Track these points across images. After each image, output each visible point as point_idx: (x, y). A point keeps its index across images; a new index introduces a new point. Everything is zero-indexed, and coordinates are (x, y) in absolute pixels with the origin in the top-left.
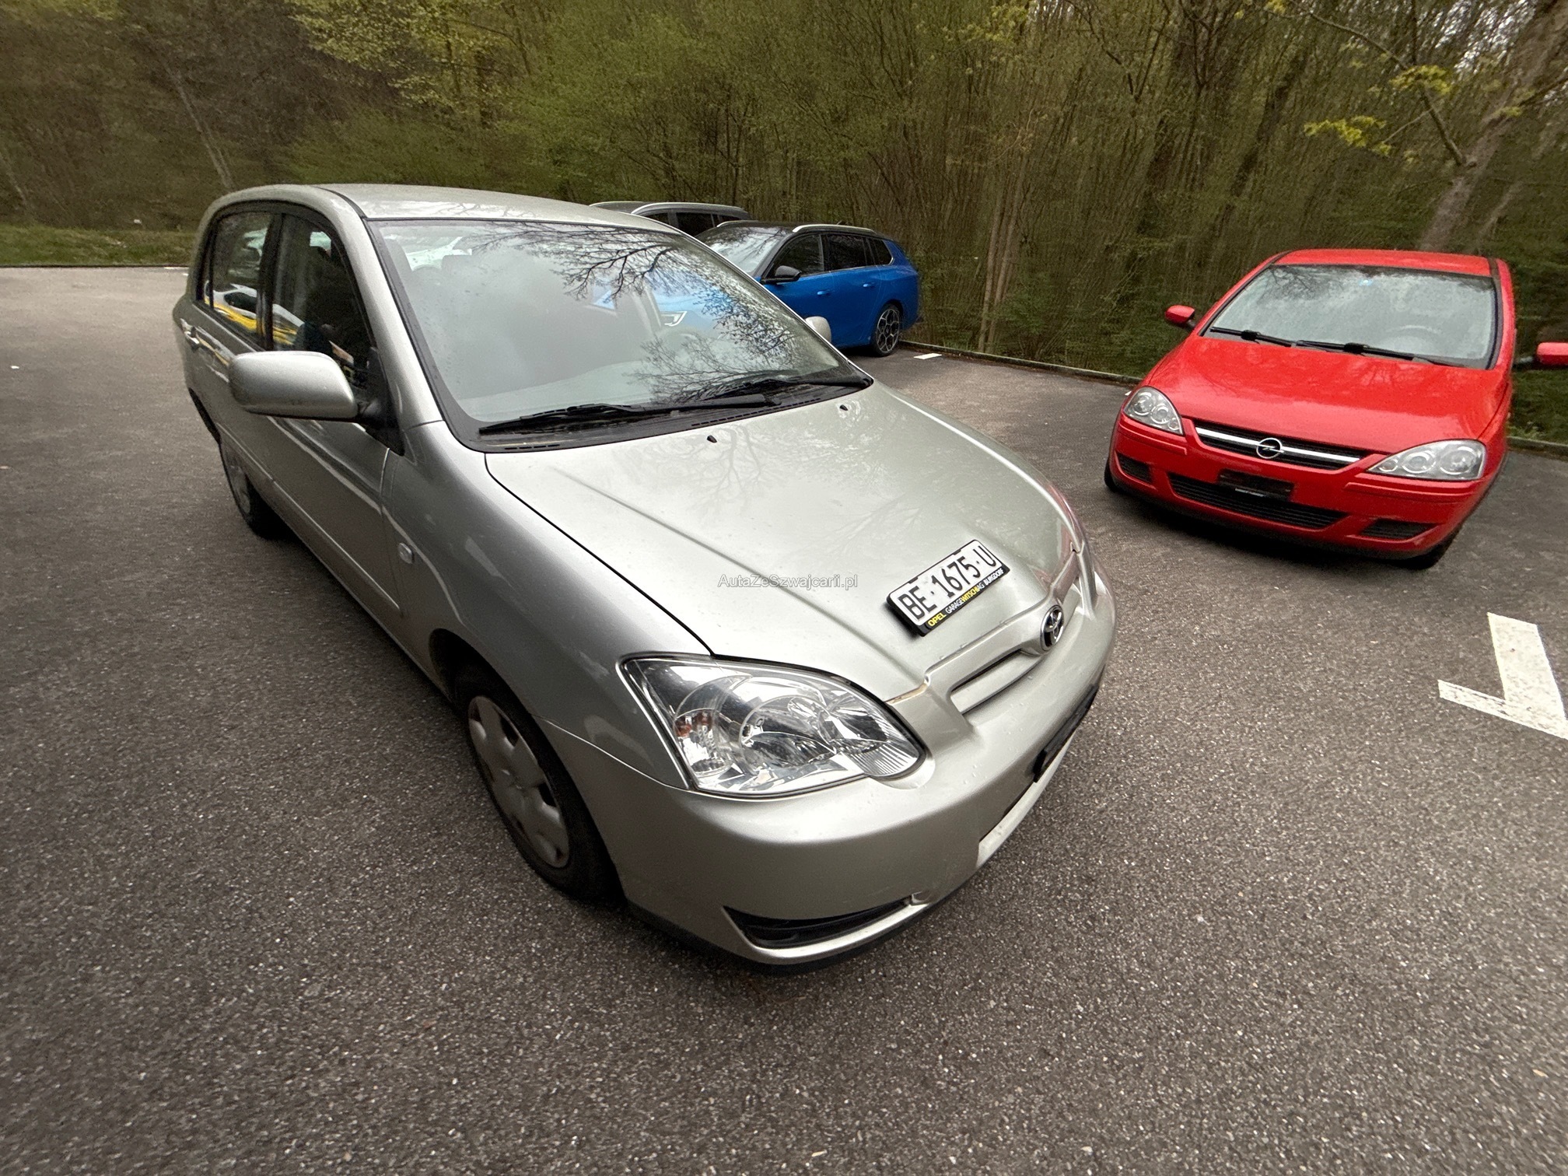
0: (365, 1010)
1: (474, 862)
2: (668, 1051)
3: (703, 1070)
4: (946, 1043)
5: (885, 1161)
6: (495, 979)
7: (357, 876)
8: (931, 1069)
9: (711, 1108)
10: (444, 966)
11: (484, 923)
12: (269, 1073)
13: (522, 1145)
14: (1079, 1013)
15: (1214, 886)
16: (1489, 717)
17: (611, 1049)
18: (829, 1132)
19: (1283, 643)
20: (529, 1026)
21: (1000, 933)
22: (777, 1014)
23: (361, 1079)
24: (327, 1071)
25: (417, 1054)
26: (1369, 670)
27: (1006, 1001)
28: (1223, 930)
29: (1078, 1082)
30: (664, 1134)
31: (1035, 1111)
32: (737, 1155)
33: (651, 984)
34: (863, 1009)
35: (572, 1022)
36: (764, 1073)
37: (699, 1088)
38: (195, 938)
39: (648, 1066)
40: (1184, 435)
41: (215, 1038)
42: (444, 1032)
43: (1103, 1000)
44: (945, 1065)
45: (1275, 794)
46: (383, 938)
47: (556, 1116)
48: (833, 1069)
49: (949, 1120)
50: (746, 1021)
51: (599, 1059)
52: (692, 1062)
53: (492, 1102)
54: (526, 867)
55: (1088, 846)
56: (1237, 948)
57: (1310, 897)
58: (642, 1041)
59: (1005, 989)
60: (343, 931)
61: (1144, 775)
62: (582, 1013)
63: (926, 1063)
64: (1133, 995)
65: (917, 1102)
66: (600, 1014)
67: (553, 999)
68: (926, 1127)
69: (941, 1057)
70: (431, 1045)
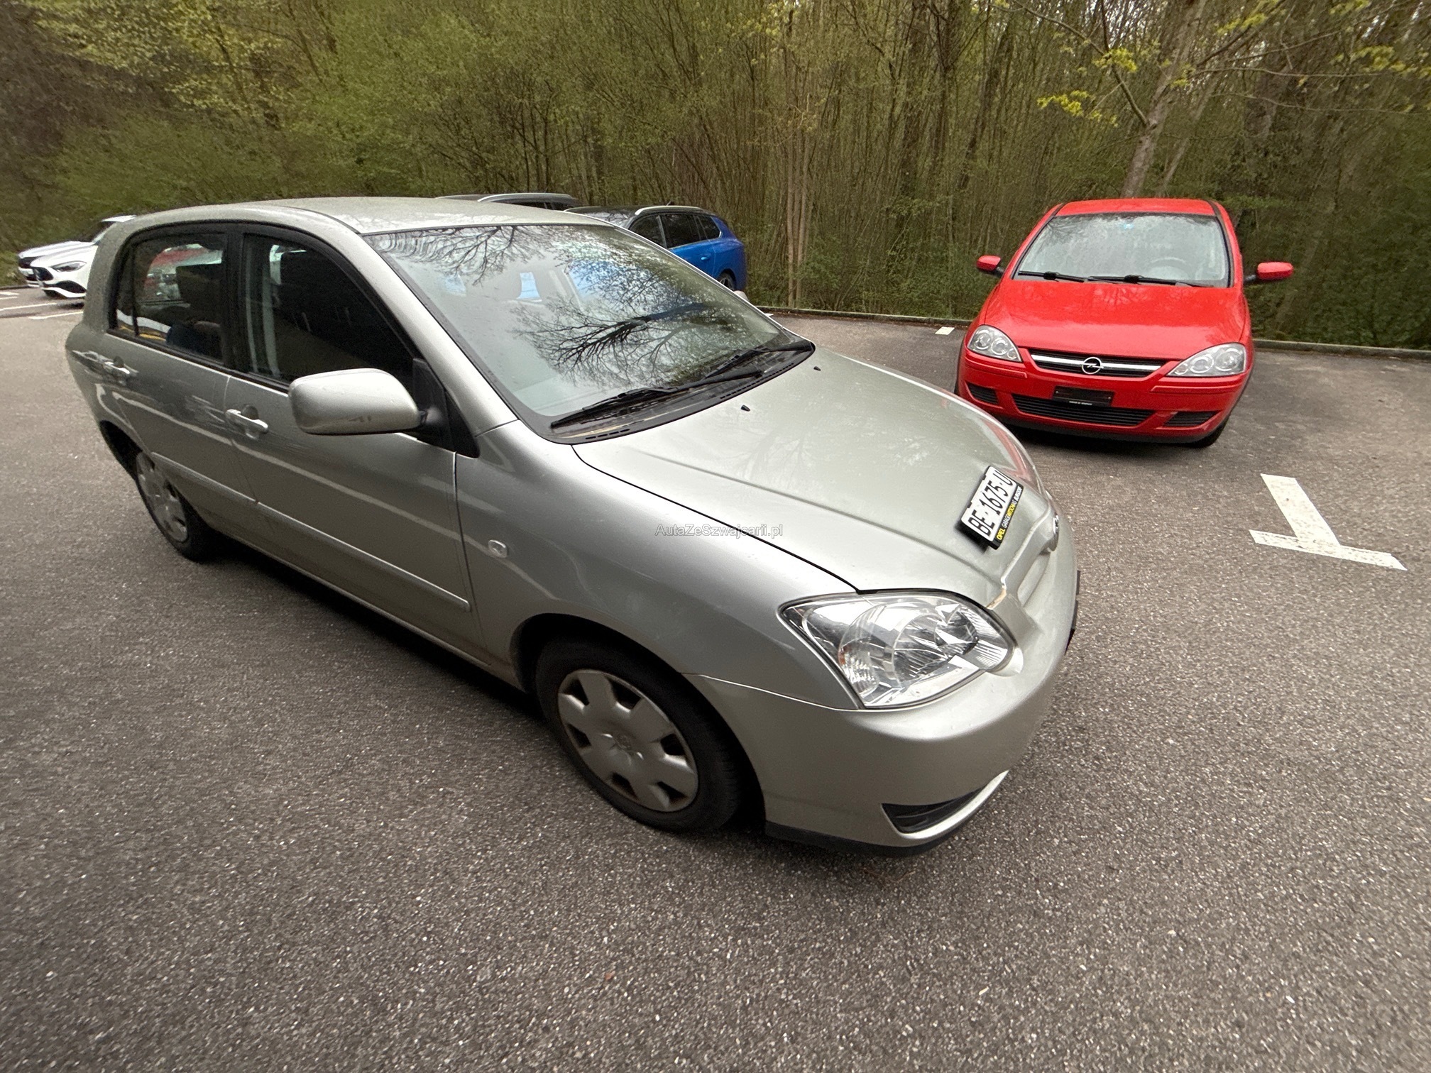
0: (544, 979)
1: (576, 826)
2: (827, 943)
3: (862, 951)
4: (1037, 880)
5: (1036, 983)
6: (648, 922)
7: (472, 863)
8: (1035, 903)
9: (884, 980)
10: (597, 923)
11: (614, 877)
12: (481, 1058)
13: (744, 1054)
14: (1120, 833)
15: (1169, 715)
16: (1292, 552)
17: (779, 954)
18: (984, 972)
19: (1134, 519)
20: (699, 953)
21: (1037, 785)
22: (899, 891)
23: (571, 1040)
24: (536, 1041)
25: (612, 1004)
26: (1201, 530)
27: (1065, 836)
28: (1190, 747)
29: (1143, 884)
30: (857, 1010)
31: (1124, 914)
32: (922, 1011)
33: (786, 893)
34: (963, 869)
35: (735, 940)
36: (912, 940)
37: (866, 966)
38: (338, 957)
39: (816, 960)
40: (1023, 362)
41: (412, 1041)
42: (626, 978)
43: (1132, 818)
44: (1044, 897)
45: (1179, 636)
46: (527, 911)
47: (761, 1021)
48: (964, 923)
49: (1066, 938)
50: (878, 903)
51: (774, 964)
52: (851, 946)
53: (700, 1026)
54: (626, 820)
55: (1069, 704)
56: (1205, 758)
57: (1235, 708)
58: (802, 941)
59: (1060, 828)
60: (485, 915)
61: (1083, 640)
62: (739, 931)
63: (1029, 899)
64: (1151, 810)
65: (1038, 931)
66: (755, 928)
67: (709, 926)
68: (1052, 948)
69: (1038, 892)
70: (620, 993)
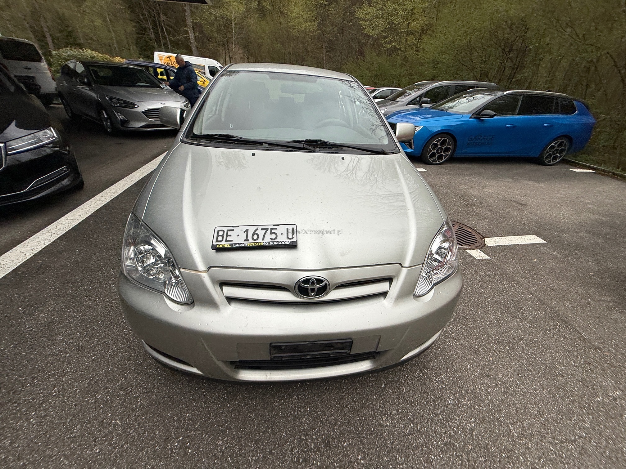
3: (132, 370)
4: (189, 436)
8: (173, 438)
9: (120, 381)
12: (86, 293)
17: (127, 344)
18: (129, 420)
23: (92, 307)
24: (91, 300)
25: (104, 310)
30: (106, 376)
32: (107, 399)
34: (185, 398)
36: (141, 386)
37: (126, 373)
39: (126, 356)
41: (91, 279)
44: (178, 442)
47: (100, 348)
48: (154, 405)
51: (122, 344)
52: (134, 365)
53: (98, 333)
59: (231, 444)
61: (435, 432)
63: (175, 435)
69: (181, 438)
70: (108, 310)
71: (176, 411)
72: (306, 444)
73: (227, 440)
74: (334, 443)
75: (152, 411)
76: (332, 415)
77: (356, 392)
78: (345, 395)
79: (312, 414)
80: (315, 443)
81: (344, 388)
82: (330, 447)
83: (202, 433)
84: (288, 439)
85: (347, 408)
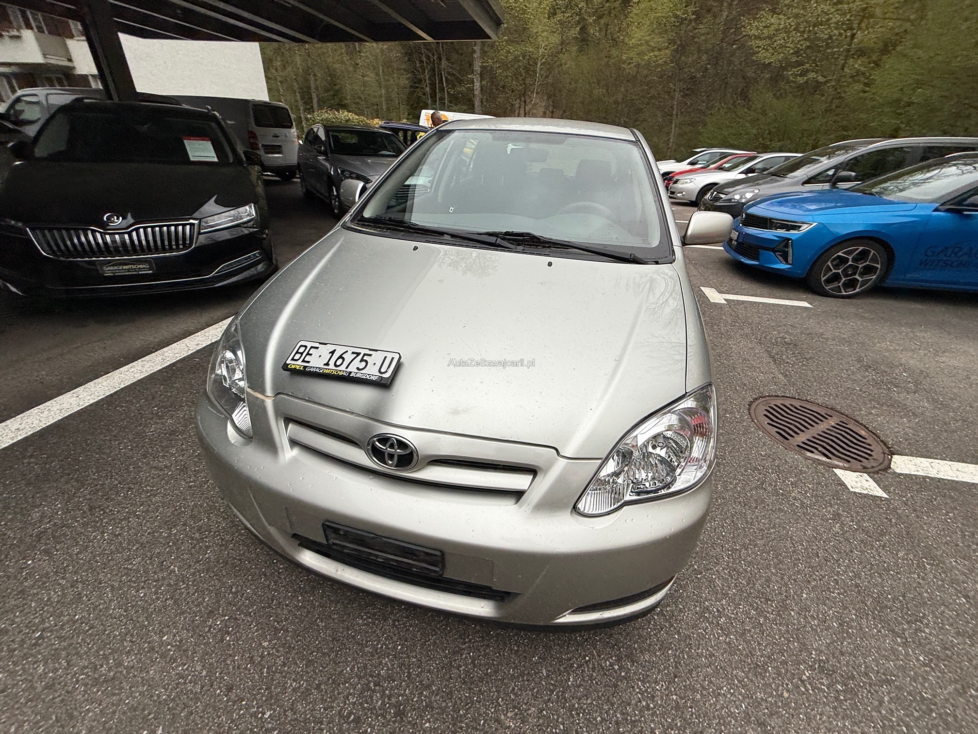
4: (236, 619)
9: (202, 521)
18: (187, 572)
27: (269, 654)
31: (190, 687)
34: (256, 568)
36: (219, 535)
44: (222, 621)
48: (220, 564)
49: (188, 630)
59: (278, 651)
63: (223, 611)
65: (200, 611)
68: (185, 618)
69: (227, 618)
71: (238, 581)
72: (371, 697)
73: (275, 644)
74: (411, 716)
75: (215, 570)
76: (429, 671)
77: (485, 651)
78: (463, 649)
79: (401, 657)
80: (383, 702)
81: (468, 637)
82: (401, 718)
83: (252, 622)
84: (350, 680)
85: (458, 669)
